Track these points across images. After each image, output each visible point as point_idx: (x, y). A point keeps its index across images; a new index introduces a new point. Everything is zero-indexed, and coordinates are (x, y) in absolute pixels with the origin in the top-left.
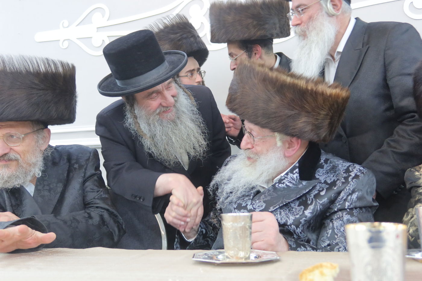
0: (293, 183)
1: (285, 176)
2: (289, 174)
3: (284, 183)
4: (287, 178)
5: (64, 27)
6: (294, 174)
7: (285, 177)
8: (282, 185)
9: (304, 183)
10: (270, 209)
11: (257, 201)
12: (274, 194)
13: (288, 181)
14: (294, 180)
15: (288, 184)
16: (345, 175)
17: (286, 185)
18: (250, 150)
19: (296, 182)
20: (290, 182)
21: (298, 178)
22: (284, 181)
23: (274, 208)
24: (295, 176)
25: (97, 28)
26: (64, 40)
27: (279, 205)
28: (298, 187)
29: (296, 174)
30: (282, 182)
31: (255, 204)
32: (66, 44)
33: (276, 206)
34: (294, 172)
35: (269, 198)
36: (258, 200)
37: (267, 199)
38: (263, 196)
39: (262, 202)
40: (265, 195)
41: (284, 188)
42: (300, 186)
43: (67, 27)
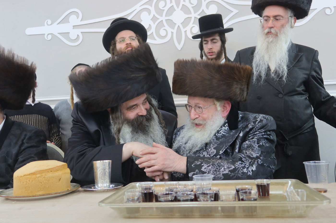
0: (226, 133)
1: (221, 128)
2: (223, 127)
3: (220, 133)
4: (222, 130)
6: (225, 127)
7: (221, 129)
8: (220, 134)
9: (234, 131)
10: (220, 153)
11: (210, 150)
12: (218, 141)
13: (223, 131)
14: (226, 130)
15: (223, 133)
16: (254, 120)
17: (222, 134)
18: (198, 119)
19: (228, 131)
20: (224, 132)
21: (228, 129)
22: (221, 132)
23: (222, 151)
24: (226, 128)
27: (225, 148)
28: (230, 134)
29: (227, 127)
30: (219, 132)
31: (209, 152)
33: (223, 149)
34: (225, 126)
35: (216, 145)
36: (209, 148)
37: (215, 147)
38: (212, 145)
39: (213, 149)
40: (213, 144)
41: (221, 136)
42: (232, 133)
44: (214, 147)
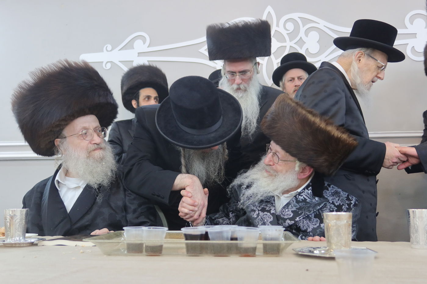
0: (308, 197)
1: (303, 190)
2: (306, 189)
3: (302, 196)
5: (107, 51)
6: (308, 190)
7: (303, 192)
8: (301, 197)
9: (317, 199)
10: (296, 219)
11: (287, 210)
13: (305, 194)
14: (309, 195)
15: (305, 197)
16: (347, 202)
17: (304, 197)
18: (271, 167)
19: (310, 196)
20: (306, 196)
21: (312, 194)
22: (302, 194)
23: (299, 219)
24: (309, 192)
25: (138, 53)
26: (107, 62)
27: (303, 216)
29: (310, 190)
30: (301, 195)
31: (285, 212)
32: (109, 66)
33: (301, 217)
34: (309, 189)
40: (291, 206)
41: (302, 199)
42: (314, 200)
43: (111, 51)
44: (292, 210)
